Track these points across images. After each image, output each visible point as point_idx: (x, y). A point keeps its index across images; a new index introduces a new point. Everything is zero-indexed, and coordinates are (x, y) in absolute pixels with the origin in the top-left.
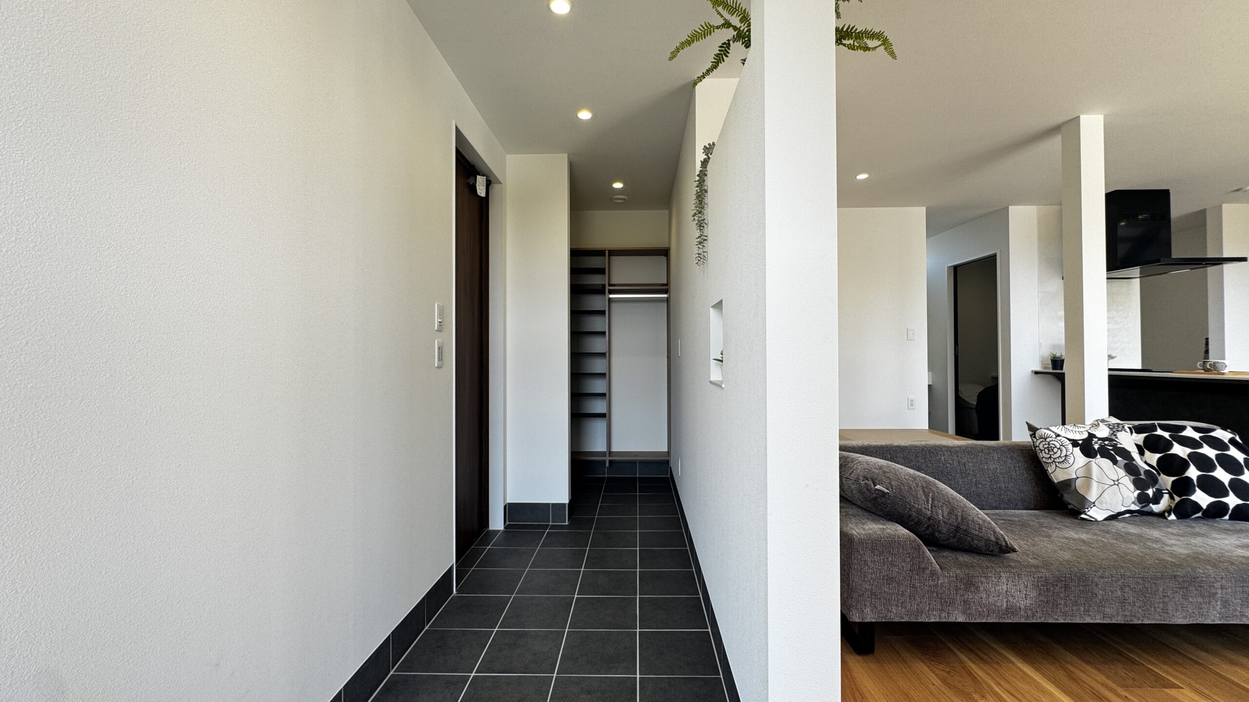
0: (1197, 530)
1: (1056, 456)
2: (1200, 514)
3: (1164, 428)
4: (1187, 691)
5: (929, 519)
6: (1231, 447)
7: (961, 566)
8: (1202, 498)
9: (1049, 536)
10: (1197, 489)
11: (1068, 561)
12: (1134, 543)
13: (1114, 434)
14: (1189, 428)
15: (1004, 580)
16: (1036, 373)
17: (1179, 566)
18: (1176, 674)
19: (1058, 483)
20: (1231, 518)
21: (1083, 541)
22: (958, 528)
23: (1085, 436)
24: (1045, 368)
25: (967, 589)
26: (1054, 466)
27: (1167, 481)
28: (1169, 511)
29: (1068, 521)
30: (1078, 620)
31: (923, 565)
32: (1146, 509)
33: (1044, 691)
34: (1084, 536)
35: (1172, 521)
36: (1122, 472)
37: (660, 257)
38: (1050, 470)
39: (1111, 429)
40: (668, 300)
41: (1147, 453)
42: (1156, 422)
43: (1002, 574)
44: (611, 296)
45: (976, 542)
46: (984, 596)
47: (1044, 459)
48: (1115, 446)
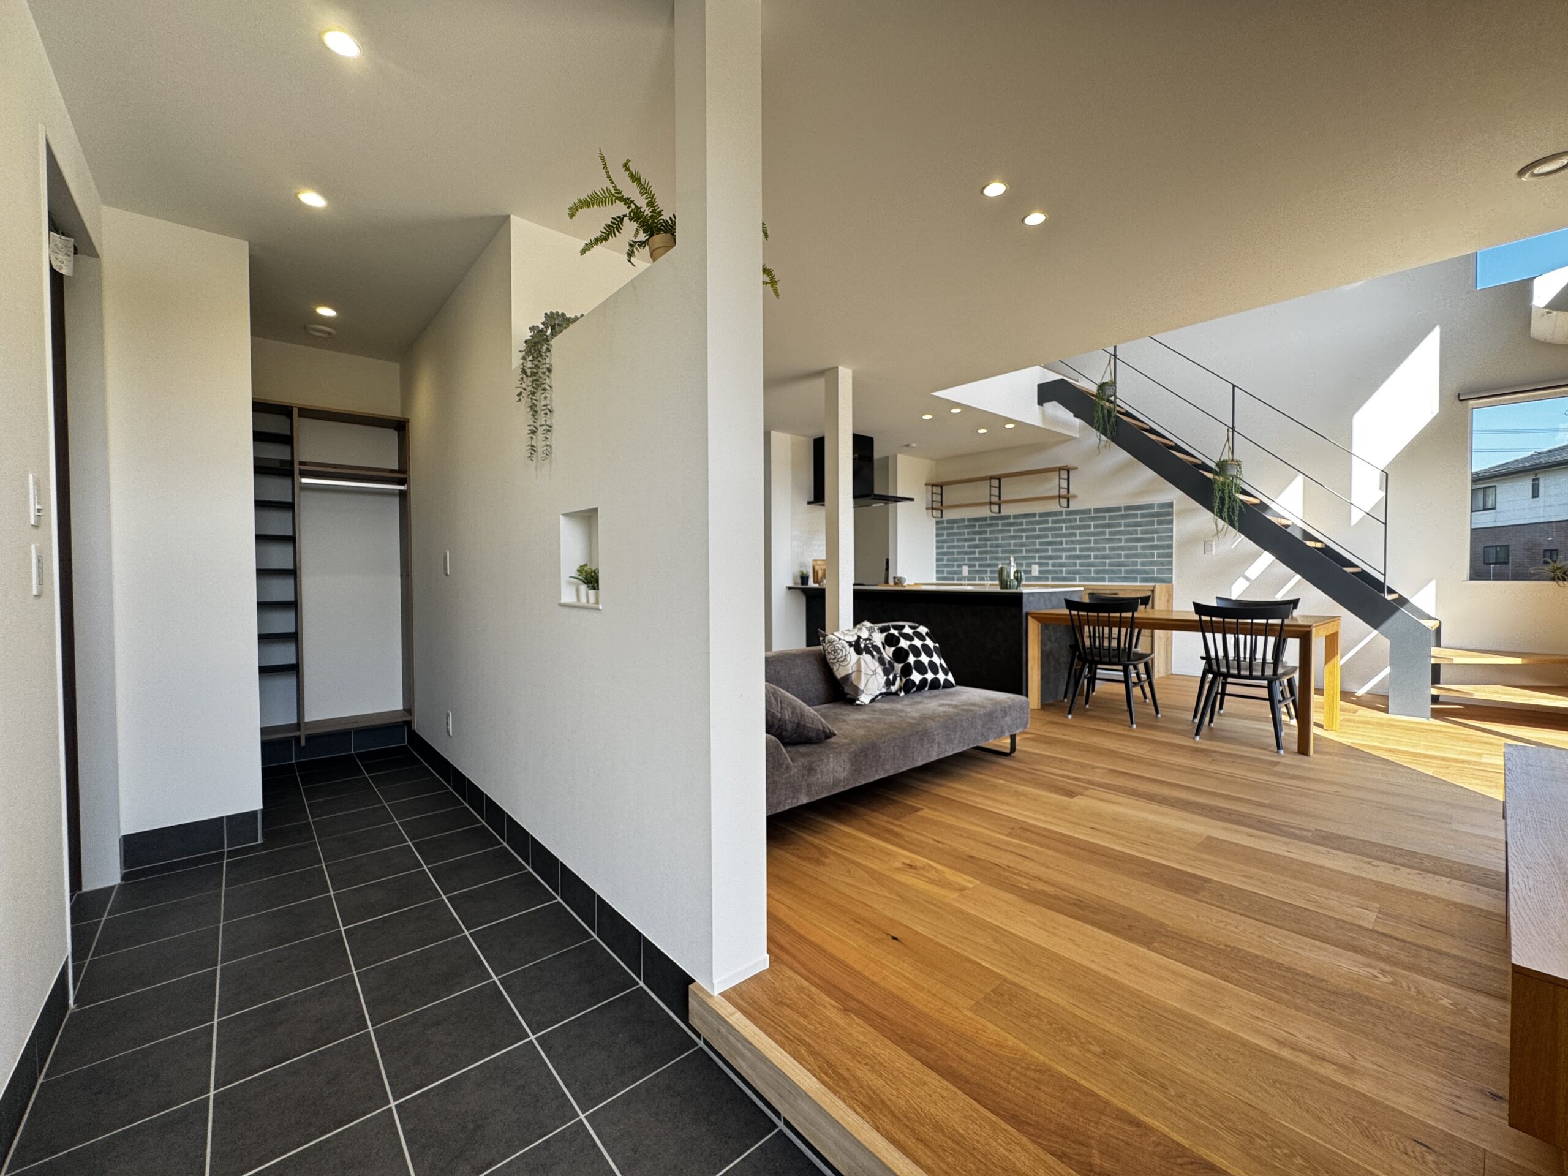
0: (916, 700)
1: (839, 656)
2: (914, 689)
3: (895, 628)
4: (926, 810)
5: (780, 720)
6: (927, 638)
7: (803, 755)
8: (916, 677)
9: (844, 721)
10: (914, 671)
11: (864, 736)
12: (892, 715)
13: (870, 635)
14: (907, 627)
15: (831, 760)
16: (790, 588)
17: (918, 724)
18: (918, 801)
19: (841, 678)
20: (929, 689)
21: (865, 720)
22: (798, 724)
23: (856, 638)
24: (795, 584)
25: (809, 774)
26: (837, 665)
27: (898, 667)
28: (900, 689)
29: (849, 708)
30: (872, 779)
31: (781, 762)
32: (889, 691)
33: (859, 839)
34: (865, 717)
35: (903, 697)
36: (877, 664)
37: (384, 430)
38: (835, 669)
39: (869, 631)
40: (403, 496)
41: (887, 647)
42: (890, 624)
43: (831, 756)
44: (304, 480)
45: (810, 734)
46: (819, 777)
47: (831, 661)
48: (872, 644)
